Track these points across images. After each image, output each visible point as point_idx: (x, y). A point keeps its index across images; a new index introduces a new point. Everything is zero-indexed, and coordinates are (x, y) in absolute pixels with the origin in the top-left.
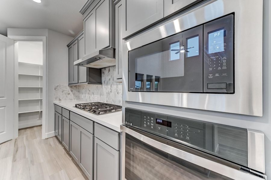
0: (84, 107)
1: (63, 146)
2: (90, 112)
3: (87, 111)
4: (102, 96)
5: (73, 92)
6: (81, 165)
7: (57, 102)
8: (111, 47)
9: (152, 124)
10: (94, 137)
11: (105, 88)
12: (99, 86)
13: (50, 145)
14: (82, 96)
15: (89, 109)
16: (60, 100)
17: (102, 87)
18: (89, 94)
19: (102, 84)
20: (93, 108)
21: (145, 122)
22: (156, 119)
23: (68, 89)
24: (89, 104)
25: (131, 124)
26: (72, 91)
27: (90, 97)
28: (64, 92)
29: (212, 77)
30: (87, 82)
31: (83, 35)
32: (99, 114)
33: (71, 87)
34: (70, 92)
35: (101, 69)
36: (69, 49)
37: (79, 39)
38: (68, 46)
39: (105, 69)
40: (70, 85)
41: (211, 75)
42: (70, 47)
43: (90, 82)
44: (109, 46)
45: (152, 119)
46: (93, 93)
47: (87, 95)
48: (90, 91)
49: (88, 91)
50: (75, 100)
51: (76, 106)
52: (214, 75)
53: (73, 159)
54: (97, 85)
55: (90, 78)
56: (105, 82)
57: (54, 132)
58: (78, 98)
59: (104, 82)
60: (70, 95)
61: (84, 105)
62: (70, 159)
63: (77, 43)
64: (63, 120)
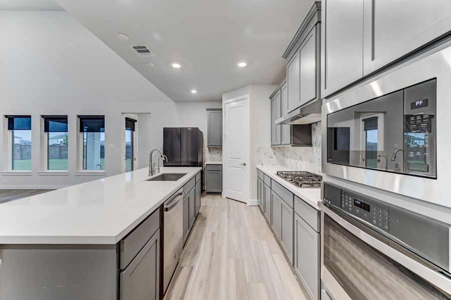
0: (285, 175)
1: (266, 218)
2: (291, 183)
3: (288, 181)
4: (312, 163)
5: (277, 155)
6: (282, 242)
7: (259, 167)
8: (318, 98)
9: (351, 206)
10: (294, 212)
11: (317, 151)
12: (309, 148)
13: (254, 214)
14: (288, 161)
15: (291, 179)
16: (262, 164)
17: (312, 151)
18: (295, 159)
19: (312, 146)
20: (296, 178)
21: (343, 202)
22: (355, 200)
23: (271, 151)
24: (293, 173)
25: (330, 202)
26: (275, 154)
27: (296, 164)
28: (266, 155)
29: (413, 156)
30: (291, 143)
31: (286, 84)
32: (301, 186)
33: (274, 149)
34: (273, 155)
35: (310, 125)
36: (271, 102)
37: (282, 88)
38: (271, 98)
39: (317, 124)
40: (273, 146)
41: (412, 153)
42: (272, 99)
43: (295, 144)
44: (316, 98)
45: (350, 199)
46: (301, 158)
47: (293, 160)
48: (296, 154)
49: (294, 155)
50: (279, 166)
51: (278, 174)
52: (415, 153)
53: (274, 235)
54: (305, 148)
55: (295, 138)
56: (317, 142)
57: (257, 200)
58: (283, 163)
59: (315, 143)
60: (273, 159)
61: (287, 173)
62: (272, 234)
63: (280, 94)
64: (265, 188)
